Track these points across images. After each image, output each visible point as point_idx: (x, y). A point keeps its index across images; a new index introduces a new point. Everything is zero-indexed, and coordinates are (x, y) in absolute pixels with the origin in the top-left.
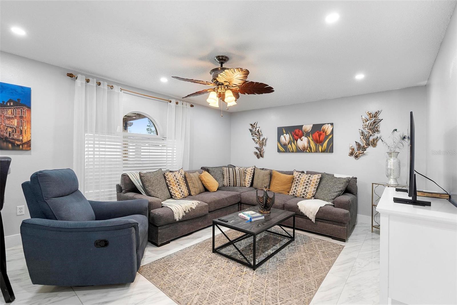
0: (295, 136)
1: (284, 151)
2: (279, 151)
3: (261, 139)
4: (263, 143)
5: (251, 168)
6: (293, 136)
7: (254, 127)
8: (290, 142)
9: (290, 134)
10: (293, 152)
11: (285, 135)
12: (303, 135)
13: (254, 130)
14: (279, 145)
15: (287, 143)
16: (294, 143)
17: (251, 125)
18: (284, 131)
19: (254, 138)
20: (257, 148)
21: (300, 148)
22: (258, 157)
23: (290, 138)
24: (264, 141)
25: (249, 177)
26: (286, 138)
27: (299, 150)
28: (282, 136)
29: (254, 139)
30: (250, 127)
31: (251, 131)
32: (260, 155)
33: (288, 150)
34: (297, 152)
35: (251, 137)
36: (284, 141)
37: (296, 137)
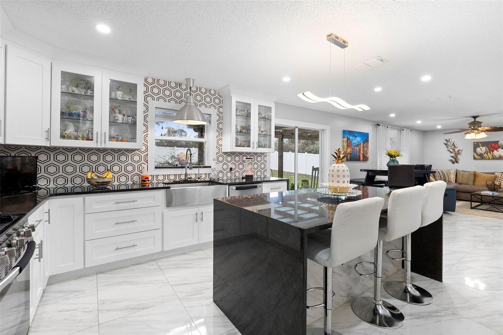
0: (491, 148)
1: (480, 158)
2: (475, 158)
3: (456, 150)
4: (459, 153)
5: (454, 170)
6: (489, 149)
7: (449, 141)
8: (486, 152)
9: (486, 147)
10: (489, 159)
11: (480, 147)
12: (499, 147)
13: (449, 143)
14: (475, 154)
15: (483, 153)
16: (490, 153)
17: (446, 140)
18: (480, 145)
19: (449, 149)
20: (452, 157)
21: (496, 157)
22: (453, 163)
23: (486, 149)
24: (460, 151)
25: (453, 177)
26: (482, 150)
27: (494, 158)
28: (478, 148)
29: (449, 151)
30: (446, 142)
31: (446, 144)
32: (455, 161)
33: (484, 158)
34: (493, 159)
35: (446, 149)
36: (481, 152)
37: (493, 149)
